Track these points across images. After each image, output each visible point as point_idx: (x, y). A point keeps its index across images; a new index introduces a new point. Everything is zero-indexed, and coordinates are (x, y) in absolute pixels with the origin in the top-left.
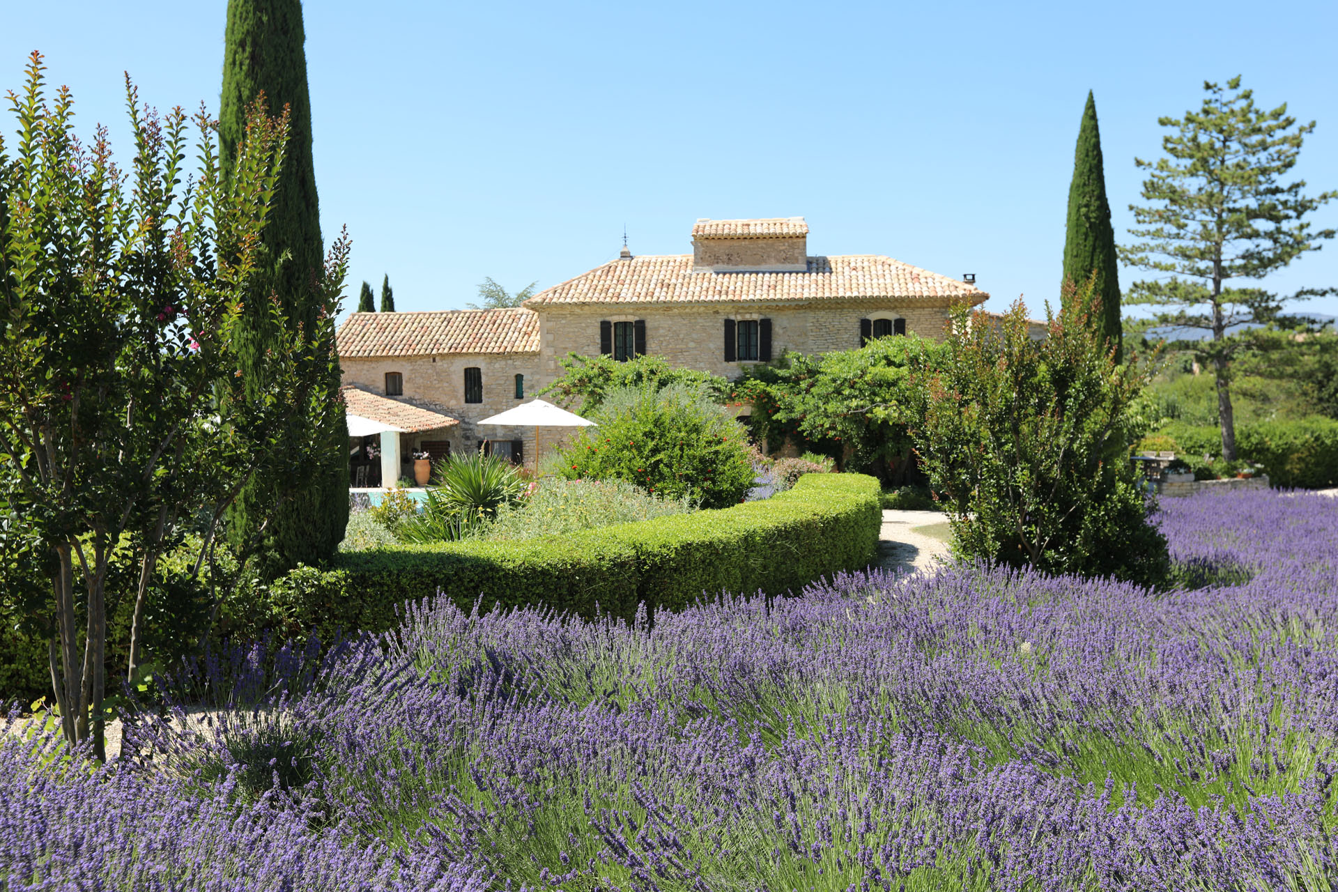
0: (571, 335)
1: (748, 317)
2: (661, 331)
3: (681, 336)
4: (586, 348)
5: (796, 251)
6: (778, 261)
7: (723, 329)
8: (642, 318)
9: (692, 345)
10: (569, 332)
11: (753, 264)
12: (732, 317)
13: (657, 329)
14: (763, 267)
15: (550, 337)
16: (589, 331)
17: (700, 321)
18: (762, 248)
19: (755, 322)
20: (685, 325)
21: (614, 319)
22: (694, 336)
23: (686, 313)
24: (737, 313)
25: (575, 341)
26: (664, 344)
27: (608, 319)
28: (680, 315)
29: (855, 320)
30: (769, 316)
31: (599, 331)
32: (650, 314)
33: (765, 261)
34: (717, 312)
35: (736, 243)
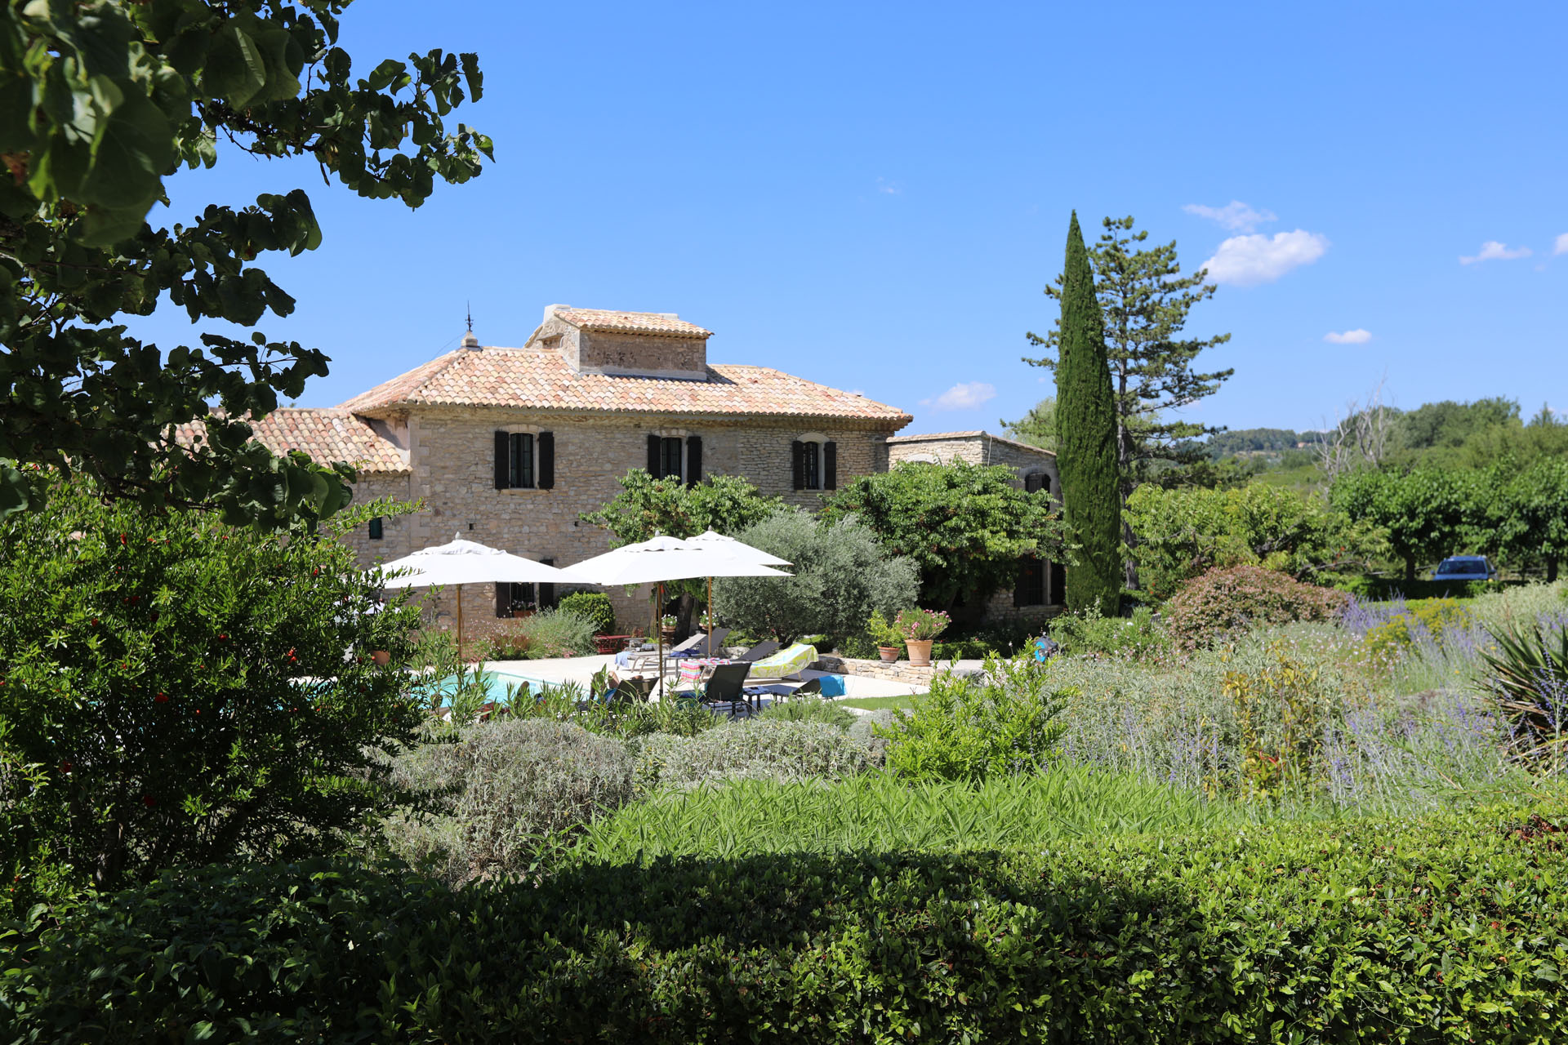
0: (452, 449)
1: (674, 433)
2: (571, 448)
3: (595, 455)
4: (473, 468)
5: (696, 355)
6: (676, 366)
7: (646, 447)
8: (549, 429)
9: (608, 467)
10: (449, 446)
11: (649, 368)
12: (657, 433)
13: (565, 444)
14: (659, 372)
15: (425, 451)
16: (478, 445)
17: (618, 436)
18: (658, 348)
19: (679, 440)
20: (599, 440)
21: (513, 429)
22: (611, 455)
23: (602, 426)
24: (661, 428)
25: (459, 458)
26: (575, 464)
27: (505, 429)
28: (593, 427)
29: (785, 442)
30: (698, 434)
31: (492, 445)
32: (559, 425)
33: (661, 365)
34: (638, 426)
35: (628, 340)
